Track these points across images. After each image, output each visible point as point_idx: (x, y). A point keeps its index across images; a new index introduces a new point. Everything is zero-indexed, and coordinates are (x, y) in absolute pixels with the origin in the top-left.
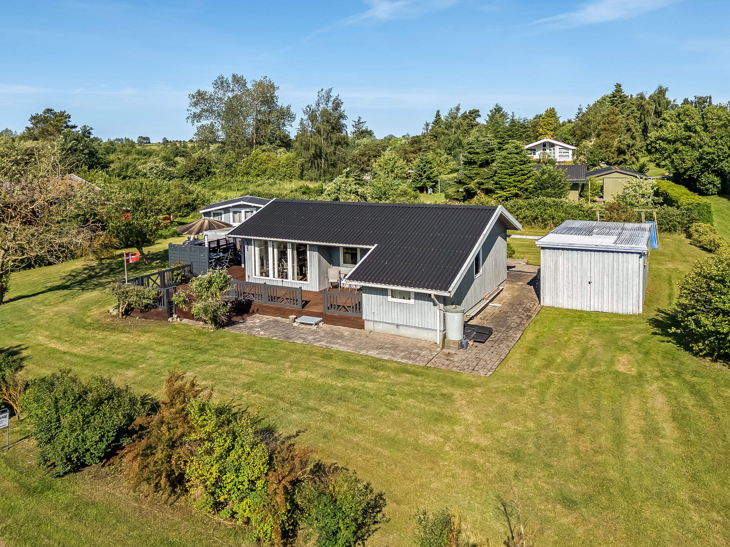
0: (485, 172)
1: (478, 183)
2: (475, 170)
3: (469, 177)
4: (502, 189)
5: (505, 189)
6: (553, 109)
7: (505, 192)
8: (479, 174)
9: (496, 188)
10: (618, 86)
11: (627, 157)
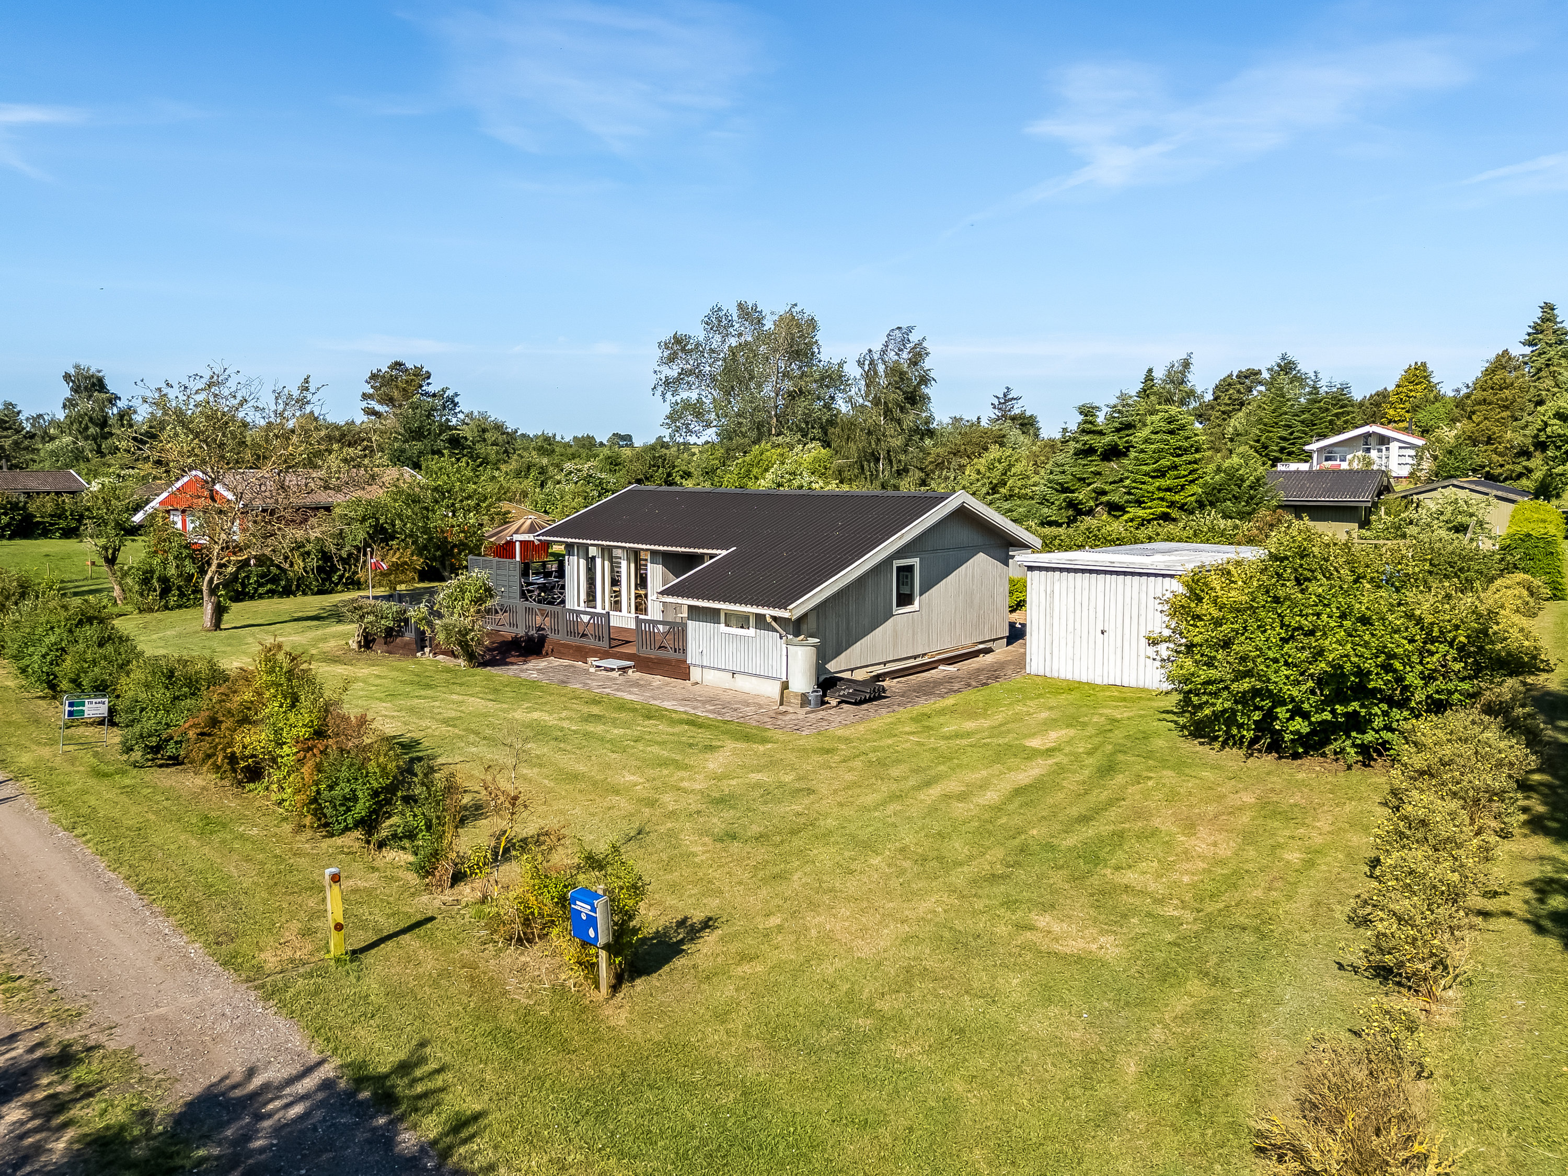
0: (1113, 469)
2: (1095, 464)
3: (1080, 479)
4: (1139, 503)
5: (1144, 502)
6: (1424, 365)
7: (1144, 508)
8: (1099, 474)
9: (1128, 502)
11: (1531, 464)
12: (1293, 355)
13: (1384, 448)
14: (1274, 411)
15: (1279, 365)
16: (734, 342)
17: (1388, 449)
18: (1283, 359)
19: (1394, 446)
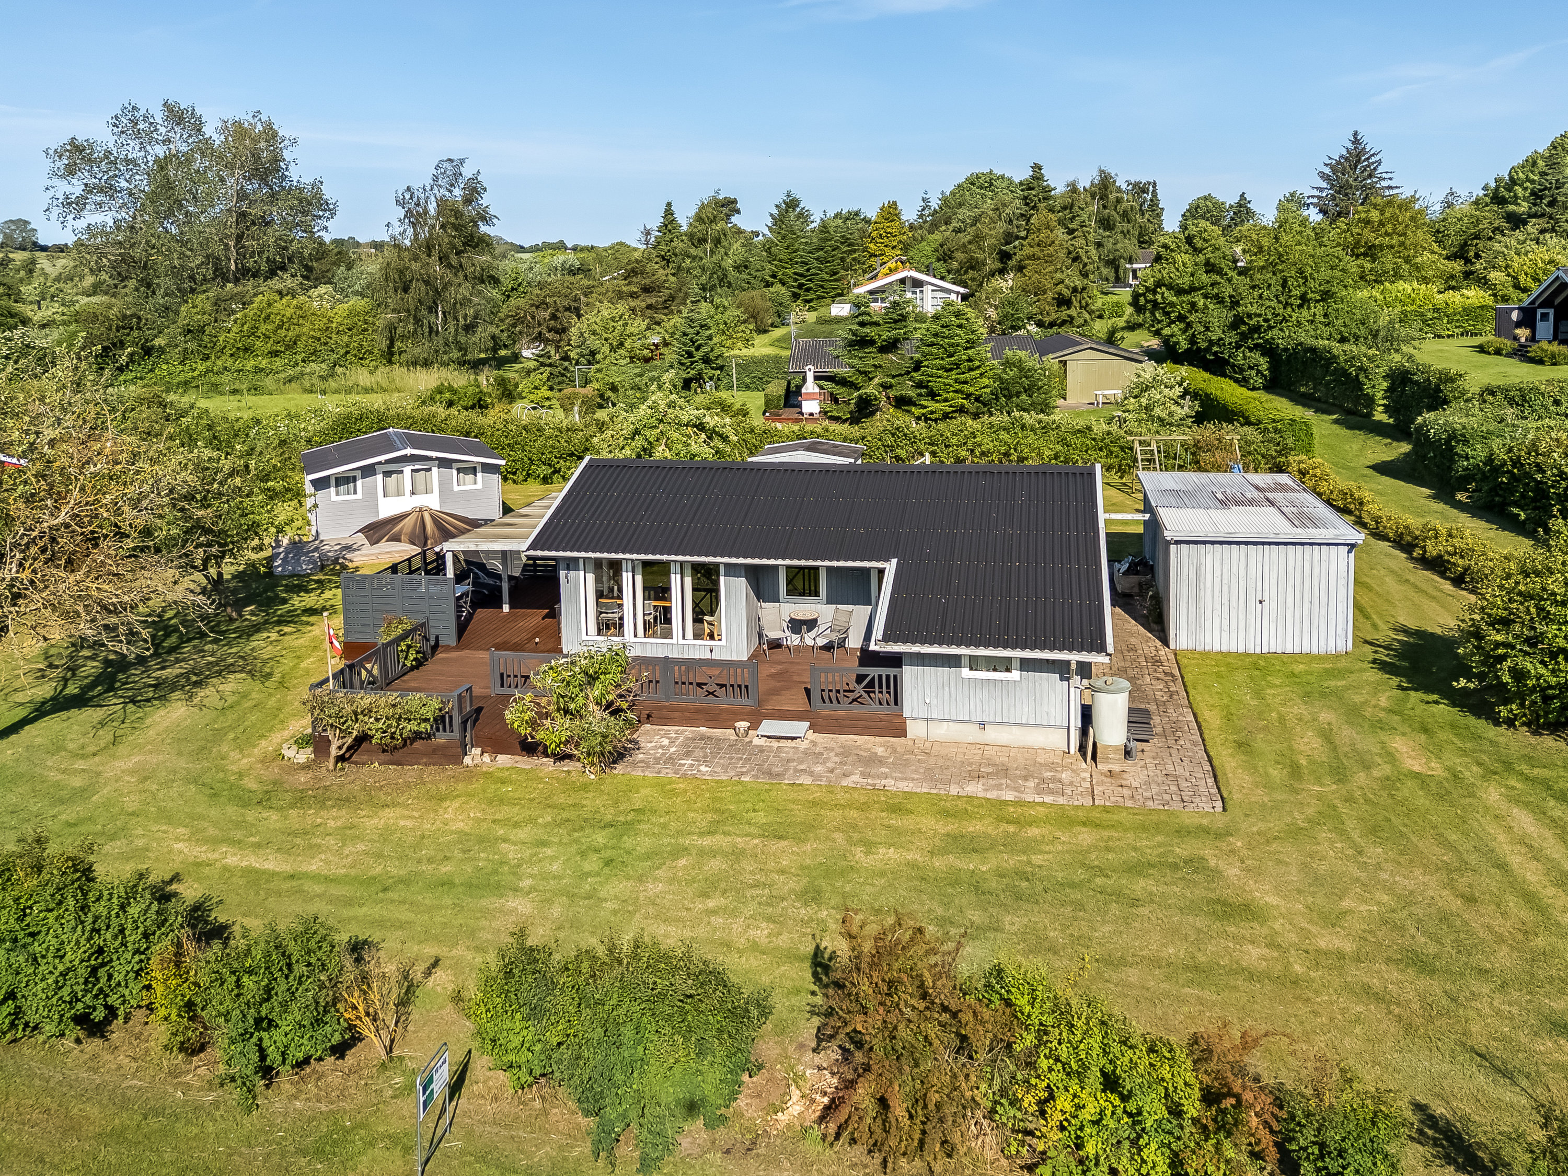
0: (892, 362)
1: (882, 385)
2: (872, 358)
3: (861, 373)
4: (933, 395)
5: (939, 395)
6: (895, 203)
7: (937, 401)
8: (881, 366)
9: (920, 395)
10: (1037, 168)
11: (1073, 312)
12: (797, 194)
13: (918, 290)
14: (788, 248)
15: (784, 202)
16: (160, 151)
17: (921, 292)
18: (789, 196)
19: (928, 289)
